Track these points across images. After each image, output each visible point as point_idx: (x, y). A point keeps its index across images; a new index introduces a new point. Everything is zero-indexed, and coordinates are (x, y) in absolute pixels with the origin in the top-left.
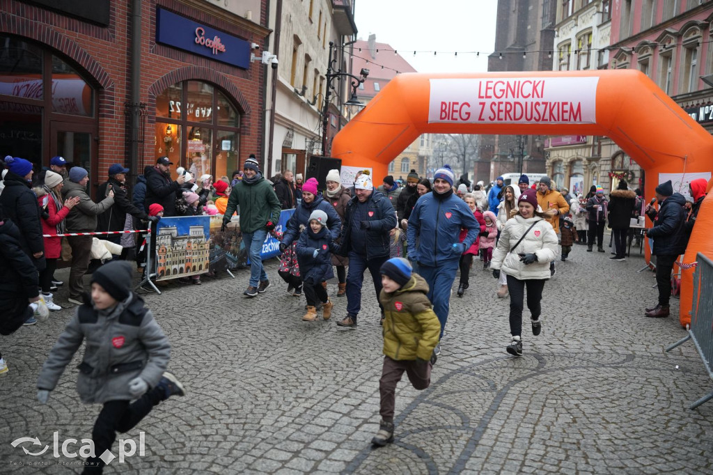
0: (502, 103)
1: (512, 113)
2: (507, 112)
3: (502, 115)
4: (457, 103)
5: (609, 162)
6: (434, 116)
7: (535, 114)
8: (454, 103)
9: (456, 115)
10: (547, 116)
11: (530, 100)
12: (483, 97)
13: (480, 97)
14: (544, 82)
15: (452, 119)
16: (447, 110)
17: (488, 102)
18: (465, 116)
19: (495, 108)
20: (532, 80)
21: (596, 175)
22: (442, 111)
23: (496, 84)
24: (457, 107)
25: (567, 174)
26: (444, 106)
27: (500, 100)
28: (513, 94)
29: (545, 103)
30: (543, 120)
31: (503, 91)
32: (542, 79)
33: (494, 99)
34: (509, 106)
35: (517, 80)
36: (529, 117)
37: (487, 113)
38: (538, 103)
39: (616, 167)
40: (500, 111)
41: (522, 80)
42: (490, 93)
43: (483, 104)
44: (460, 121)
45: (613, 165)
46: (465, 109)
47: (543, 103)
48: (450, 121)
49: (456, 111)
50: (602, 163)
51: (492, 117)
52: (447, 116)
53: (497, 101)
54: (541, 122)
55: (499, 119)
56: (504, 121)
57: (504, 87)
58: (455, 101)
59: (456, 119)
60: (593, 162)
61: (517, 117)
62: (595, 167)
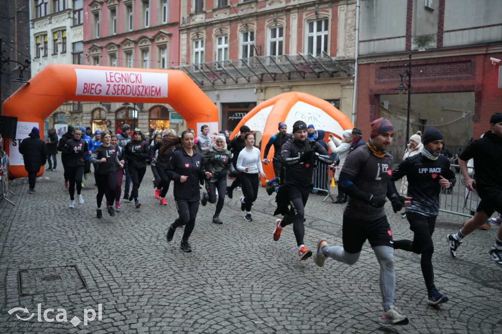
0: (120, 85)
1: (125, 91)
2: (123, 90)
3: (120, 92)
4: (94, 84)
5: (89, 115)
6: (79, 91)
7: (138, 92)
8: (92, 84)
9: (93, 91)
10: (144, 93)
11: (135, 84)
12: (109, 81)
13: (107, 81)
14: (141, 75)
15: (91, 93)
16: (88, 88)
17: (112, 84)
18: (99, 92)
19: (116, 88)
20: (134, 73)
21: (77, 122)
22: (85, 88)
23: (116, 74)
24: (94, 87)
25: (52, 122)
26: (86, 86)
27: (119, 83)
28: (126, 80)
29: (143, 86)
30: (142, 95)
31: (120, 78)
32: (140, 73)
33: (115, 83)
34: (123, 87)
35: (127, 72)
36: (134, 93)
37: (112, 90)
38: (139, 86)
39: (95, 117)
40: (118, 89)
41: (129, 73)
42: (113, 79)
43: (109, 85)
44: (95, 94)
45: (92, 116)
46: (99, 87)
47: (142, 86)
48: (89, 94)
49: (93, 89)
50: (84, 115)
51: (114, 92)
52: (88, 91)
53: (117, 84)
54: (140, 96)
55: (118, 94)
56: (120, 95)
57: (120, 76)
58: (93, 83)
59: (93, 93)
60: (75, 115)
61: (128, 93)
62: (77, 118)
